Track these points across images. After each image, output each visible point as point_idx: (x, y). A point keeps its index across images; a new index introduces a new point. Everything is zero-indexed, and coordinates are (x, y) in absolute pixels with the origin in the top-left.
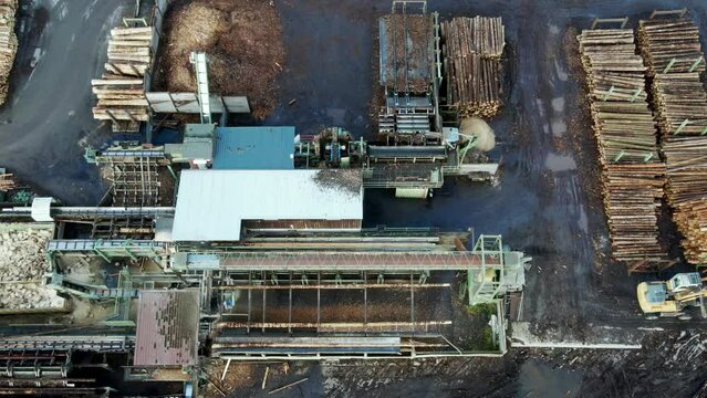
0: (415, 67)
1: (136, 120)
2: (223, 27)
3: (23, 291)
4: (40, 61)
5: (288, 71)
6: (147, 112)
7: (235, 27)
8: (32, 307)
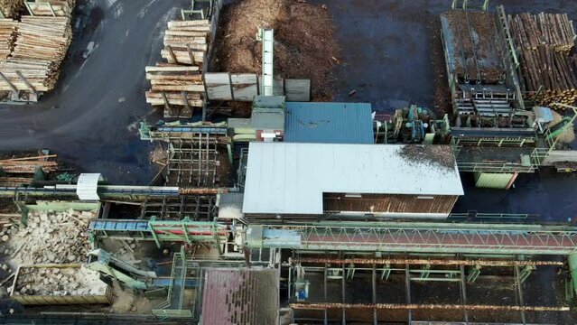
0: (485, 57)
1: (190, 106)
2: (284, 17)
3: (59, 276)
4: (93, 53)
5: (345, 65)
6: (202, 98)
7: (293, 20)
8: (68, 294)
